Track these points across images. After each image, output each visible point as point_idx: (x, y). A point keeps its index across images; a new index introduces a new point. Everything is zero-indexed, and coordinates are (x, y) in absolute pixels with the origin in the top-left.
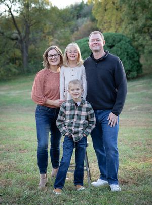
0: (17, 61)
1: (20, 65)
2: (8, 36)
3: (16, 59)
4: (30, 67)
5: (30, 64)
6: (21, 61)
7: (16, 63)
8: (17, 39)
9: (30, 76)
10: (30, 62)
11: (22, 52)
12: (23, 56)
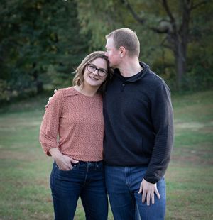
0: (167, 69)
1: (172, 76)
2: (151, 26)
3: (166, 65)
4: (188, 80)
5: (188, 74)
6: (174, 70)
7: (164, 73)
8: (166, 31)
9: (186, 97)
10: (190, 71)
11: (176, 54)
12: (176, 61)
